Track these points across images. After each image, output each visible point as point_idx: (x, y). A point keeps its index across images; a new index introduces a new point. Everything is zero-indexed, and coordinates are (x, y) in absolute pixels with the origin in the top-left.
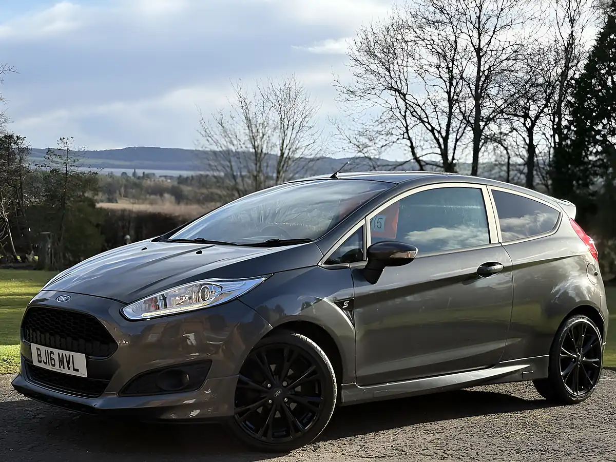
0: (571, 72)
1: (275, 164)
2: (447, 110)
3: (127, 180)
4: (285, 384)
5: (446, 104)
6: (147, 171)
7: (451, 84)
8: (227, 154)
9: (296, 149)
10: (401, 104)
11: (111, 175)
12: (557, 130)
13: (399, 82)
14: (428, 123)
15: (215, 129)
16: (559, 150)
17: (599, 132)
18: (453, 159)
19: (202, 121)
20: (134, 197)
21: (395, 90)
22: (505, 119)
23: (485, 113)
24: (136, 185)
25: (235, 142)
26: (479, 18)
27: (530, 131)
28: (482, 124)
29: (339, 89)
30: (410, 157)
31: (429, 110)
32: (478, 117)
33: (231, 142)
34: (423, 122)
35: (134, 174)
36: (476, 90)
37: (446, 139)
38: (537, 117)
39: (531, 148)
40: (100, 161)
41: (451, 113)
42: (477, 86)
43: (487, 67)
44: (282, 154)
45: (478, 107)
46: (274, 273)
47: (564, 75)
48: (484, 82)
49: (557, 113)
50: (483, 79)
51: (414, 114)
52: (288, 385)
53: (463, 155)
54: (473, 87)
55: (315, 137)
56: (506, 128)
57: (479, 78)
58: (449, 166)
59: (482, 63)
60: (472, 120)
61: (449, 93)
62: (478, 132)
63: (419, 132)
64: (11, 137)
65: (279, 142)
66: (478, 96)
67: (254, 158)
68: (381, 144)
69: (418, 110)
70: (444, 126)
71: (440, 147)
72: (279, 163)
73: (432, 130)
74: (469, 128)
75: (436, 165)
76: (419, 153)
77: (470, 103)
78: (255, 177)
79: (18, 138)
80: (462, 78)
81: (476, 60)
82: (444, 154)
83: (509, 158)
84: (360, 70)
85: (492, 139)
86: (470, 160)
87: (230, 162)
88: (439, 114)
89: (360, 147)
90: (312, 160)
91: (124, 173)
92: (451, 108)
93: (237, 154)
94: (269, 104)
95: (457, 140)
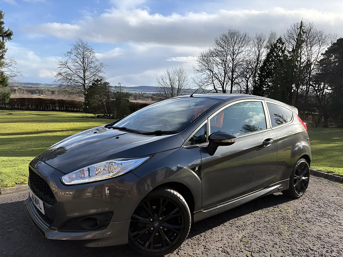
0: (258, 65)
1: (177, 90)
2: (224, 75)
3: (140, 95)
4: (161, 218)
5: (224, 73)
6: (145, 92)
7: (225, 69)
8: (164, 88)
9: (182, 86)
10: (211, 74)
11: (136, 93)
12: (255, 81)
13: (211, 68)
14: (219, 79)
15: (161, 81)
16: (255, 87)
17: (266, 82)
18: (225, 89)
19: (157, 79)
20: (141, 99)
21: (210, 70)
22: (240, 78)
23: (234, 76)
24: (142, 96)
25: (166, 85)
26: (233, 50)
27: (247, 81)
28: (233, 79)
29: (195, 70)
30: (214, 88)
31: (219, 76)
32: (232, 77)
33: (165, 85)
34: (217, 79)
35: (142, 93)
36: (232, 70)
37: (223, 84)
38: (249, 78)
39: (247, 86)
40: (133, 90)
41: (225, 76)
42: (232, 69)
43: (235, 63)
44: (179, 88)
45: (232, 75)
46: (155, 154)
47: (256, 66)
48: (234, 68)
49: (255, 76)
50: (234, 67)
51: (215, 77)
52: (162, 219)
53: (228, 88)
54: (231, 69)
55: (188, 83)
56: (240, 81)
57: (233, 67)
58: (224, 91)
59: (234, 62)
60: (231, 78)
61: (225, 71)
62: (232, 82)
63: (216, 82)
64: (106, 83)
65: (178, 85)
66: (233, 71)
67: (171, 89)
68: (206, 85)
69: (216, 75)
70: (223, 80)
71: (222, 86)
72: (178, 90)
73: (220, 81)
74: (230, 80)
75: (221, 91)
76: (216, 87)
77: (231, 74)
78: (171, 94)
79: (108, 83)
80: (228, 67)
81: (232, 62)
82: (223, 88)
83: (241, 89)
84: (200, 64)
85: (237, 83)
86: (230, 89)
87: (165, 90)
88: (222, 76)
89: (200, 86)
90: (187, 89)
91: (139, 93)
92: (225, 75)
93: (167, 88)
94: (175, 74)
95: (227, 84)
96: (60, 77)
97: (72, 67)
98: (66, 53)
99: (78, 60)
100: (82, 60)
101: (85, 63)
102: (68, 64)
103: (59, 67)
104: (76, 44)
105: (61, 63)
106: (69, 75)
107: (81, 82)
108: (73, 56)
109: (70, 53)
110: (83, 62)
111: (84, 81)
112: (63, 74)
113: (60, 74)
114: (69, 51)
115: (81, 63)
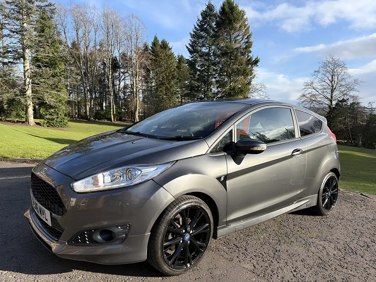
46: (177, 160)
96: (304, 99)
97: (318, 87)
98: (312, 72)
99: (326, 78)
100: (330, 78)
101: (334, 82)
102: (314, 85)
103: (304, 88)
104: (326, 61)
105: (306, 84)
106: (314, 96)
107: (327, 103)
108: (320, 75)
109: (318, 72)
110: (332, 80)
111: (331, 102)
112: (308, 96)
113: (304, 96)
114: (316, 70)
115: (329, 82)
